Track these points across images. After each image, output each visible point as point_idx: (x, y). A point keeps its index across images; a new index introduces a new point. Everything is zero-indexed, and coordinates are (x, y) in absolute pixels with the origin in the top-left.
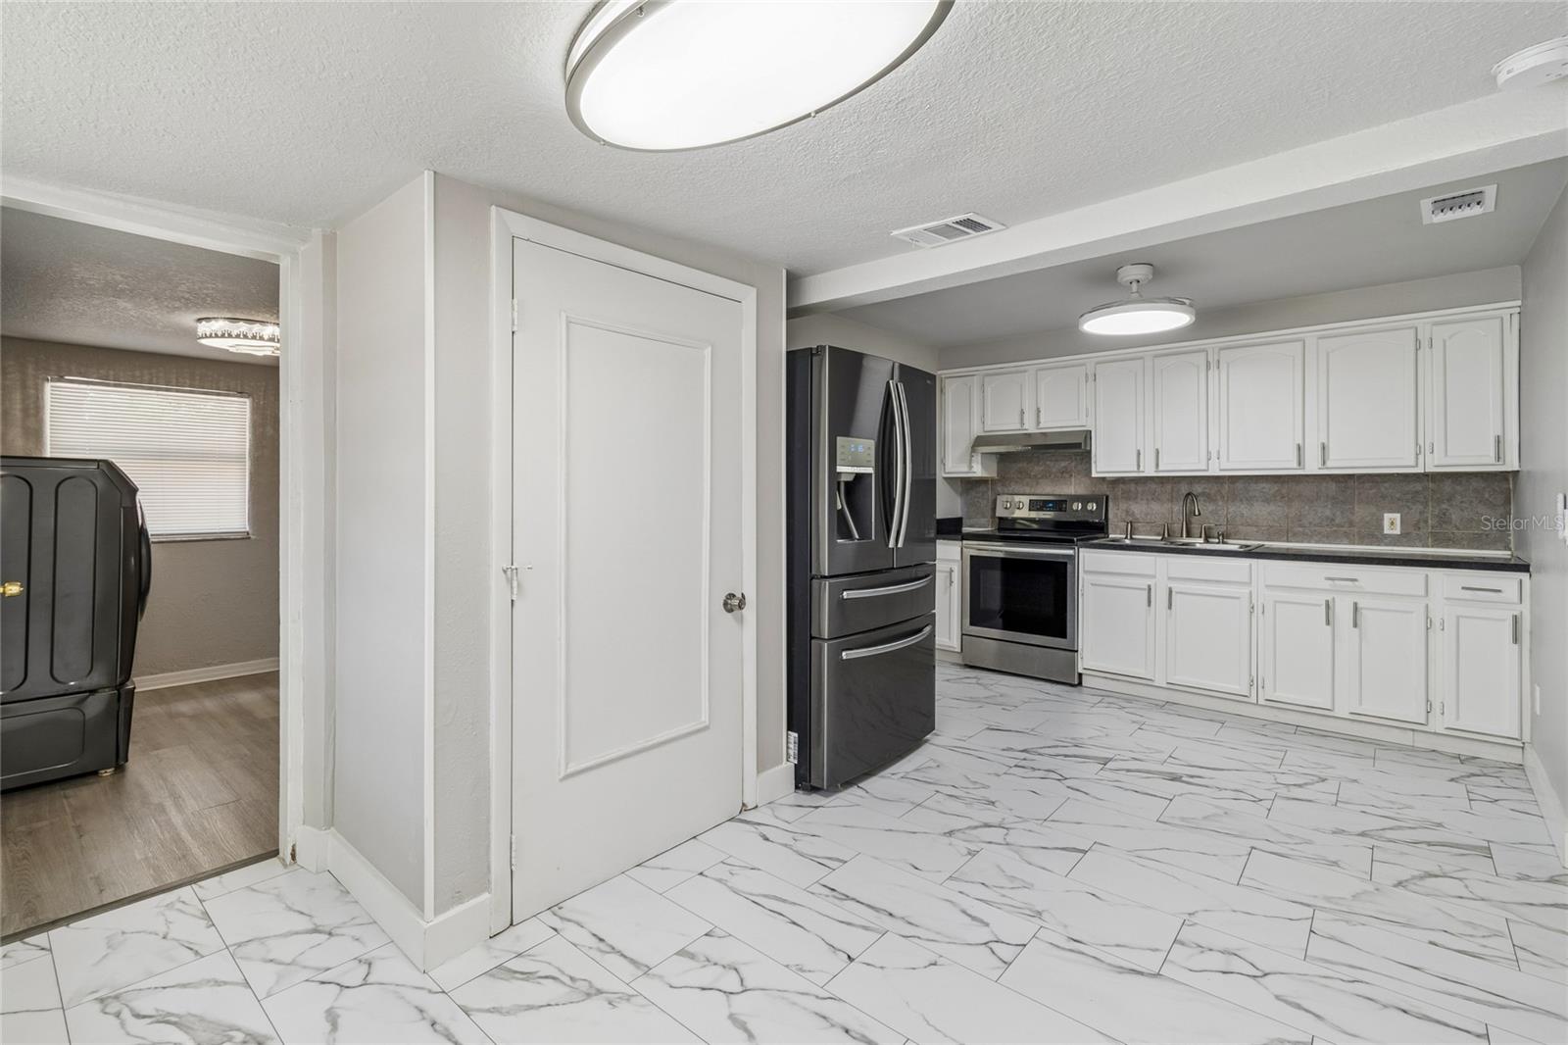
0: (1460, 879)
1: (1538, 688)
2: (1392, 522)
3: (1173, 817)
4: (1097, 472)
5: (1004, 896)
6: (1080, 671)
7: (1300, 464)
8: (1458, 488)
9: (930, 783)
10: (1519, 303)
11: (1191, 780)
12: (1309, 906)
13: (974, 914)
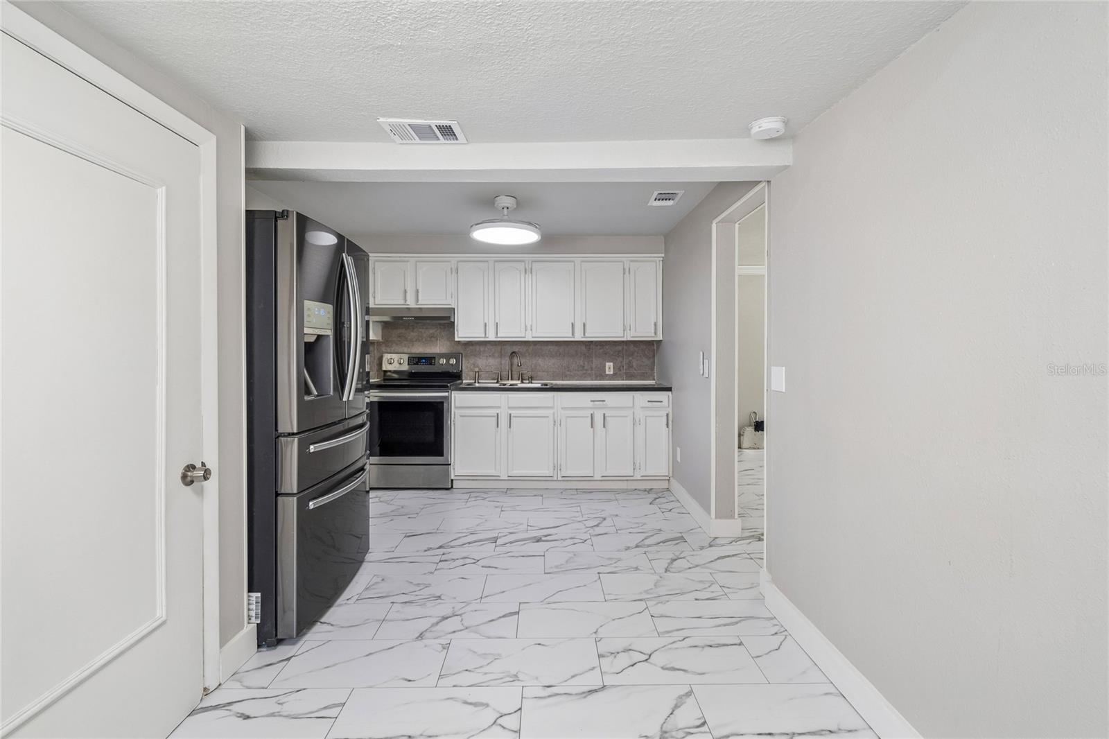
0: (684, 558)
1: (678, 449)
2: (609, 367)
3: (552, 568)
4: (458, 337)
5: (486, 674)
6: (452, 478)
7: (573, 335)
8: (636, 349)
9: (383, 597)
10: (663, 255)
11: (548, 538)
12: (641, 600)
13: (473, 701)
